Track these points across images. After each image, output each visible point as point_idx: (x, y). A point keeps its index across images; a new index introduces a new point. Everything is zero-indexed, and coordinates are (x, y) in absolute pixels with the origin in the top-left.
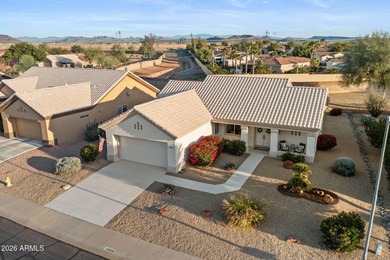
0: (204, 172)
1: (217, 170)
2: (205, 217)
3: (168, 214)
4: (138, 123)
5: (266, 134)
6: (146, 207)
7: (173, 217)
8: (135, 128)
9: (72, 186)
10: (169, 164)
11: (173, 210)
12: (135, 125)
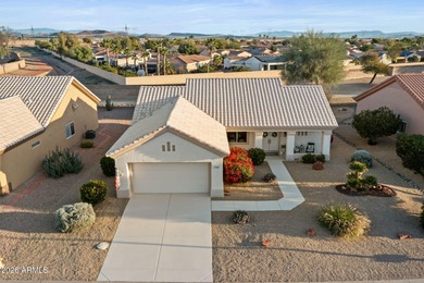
0: (250, 189)
1: (257, 184)
2: (311, 236)
3: (272, 244)
4: (169, 143)
5: (272, 138)
6: (238, 244)
7: (282, 246)
8: (164, 150)
9: (110, 242)
10: (213, 188)
11: (272, 239)
12: (163, 147)
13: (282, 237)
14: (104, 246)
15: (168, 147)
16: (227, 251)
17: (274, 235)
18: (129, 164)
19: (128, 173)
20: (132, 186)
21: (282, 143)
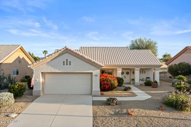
0: (116, 93)
2: (162, 110)
4: (67, 60)
5: (126, 75)
6: (112, 115)
7: (143, 115)
8: (64, 64)
9: (19, 114)
10: (93, 89)
11: (136, 111)
12: (64, 62)
13: (142, 110)
14: (13, 115)
15: (67, 63)
16: (104, 118)
17: (136, 110)
18: (42, 73)
19: (41, 80)
20: (43, 88)
21: (132, 78)
